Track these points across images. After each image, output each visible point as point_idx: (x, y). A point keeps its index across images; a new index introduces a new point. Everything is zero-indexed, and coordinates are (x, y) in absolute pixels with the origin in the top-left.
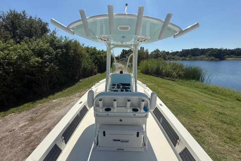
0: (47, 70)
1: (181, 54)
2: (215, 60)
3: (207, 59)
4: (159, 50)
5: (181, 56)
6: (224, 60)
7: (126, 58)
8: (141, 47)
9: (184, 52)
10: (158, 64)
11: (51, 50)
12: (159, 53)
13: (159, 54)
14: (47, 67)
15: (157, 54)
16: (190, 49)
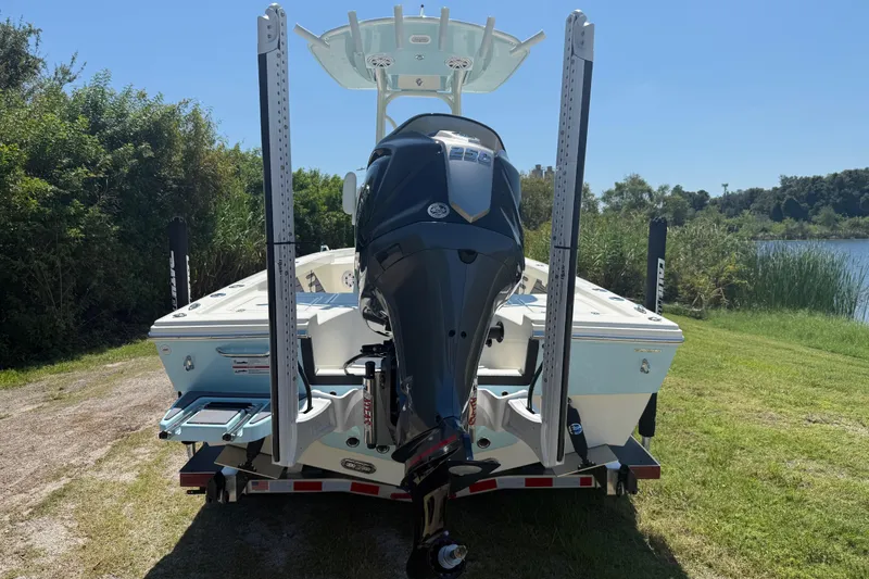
0: (73, 232)
1: (778, 205)
4: (642, 183)
5: (777, 216)
8: (538, 167)
9: (794, 193)
11: (92, 145)
12: (646, 196)
13: (643, 203)
14: (73, 220)
16: (824, 175)
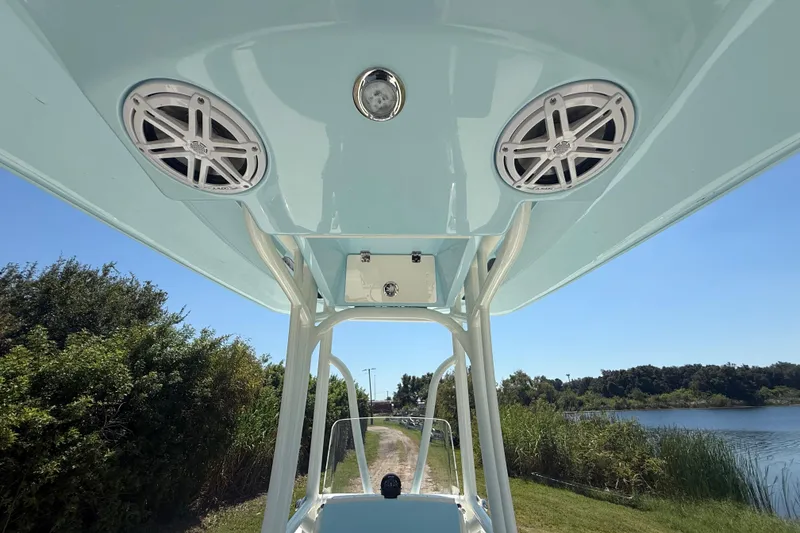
1: (605, 387)
2: (733, 407)
3: (703, 402)
4: (525, 376)
5: (607, 394)
6: (765, 405)
7: (416, 405)
9: (612, 380)
10: (544, 427)
12: (528, 383)
13: (527, 388)
15: (523, 390)
16: (626, 369)
